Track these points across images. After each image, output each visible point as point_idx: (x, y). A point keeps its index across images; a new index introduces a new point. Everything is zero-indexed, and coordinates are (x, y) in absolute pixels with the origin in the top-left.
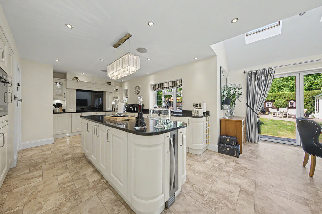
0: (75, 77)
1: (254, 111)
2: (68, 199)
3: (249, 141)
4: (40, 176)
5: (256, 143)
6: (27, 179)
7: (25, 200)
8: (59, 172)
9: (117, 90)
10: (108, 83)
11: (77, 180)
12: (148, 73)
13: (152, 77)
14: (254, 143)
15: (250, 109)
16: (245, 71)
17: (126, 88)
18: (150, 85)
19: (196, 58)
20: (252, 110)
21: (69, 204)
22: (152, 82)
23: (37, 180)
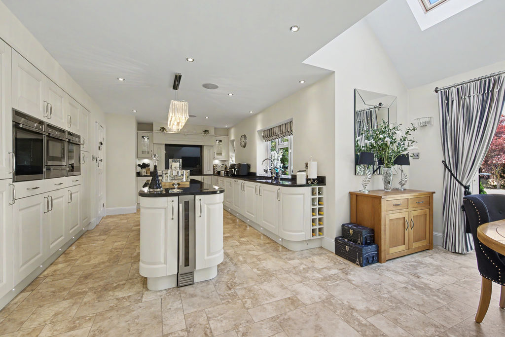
0: (162, 128)
1: (457, 180)
2: (109, 260)
3: (446, 248)
4: (103, 240)
5: (458, 253)
6: (94, 240)
7: (83, 254)
8: (119, 239)
9: (221, 141)
10: (206, 132)
11: (127, 248)
12: (251, 112)
13: (260, 117)
14: (455, 252)
15: (450, 173)
16: (437, 88)
17: (232, 138)
18: (258, 131)
19: (302, 82)
20: (453, 177)
21: (108, 264)
22: (259, 127)
23: (99, 242)
